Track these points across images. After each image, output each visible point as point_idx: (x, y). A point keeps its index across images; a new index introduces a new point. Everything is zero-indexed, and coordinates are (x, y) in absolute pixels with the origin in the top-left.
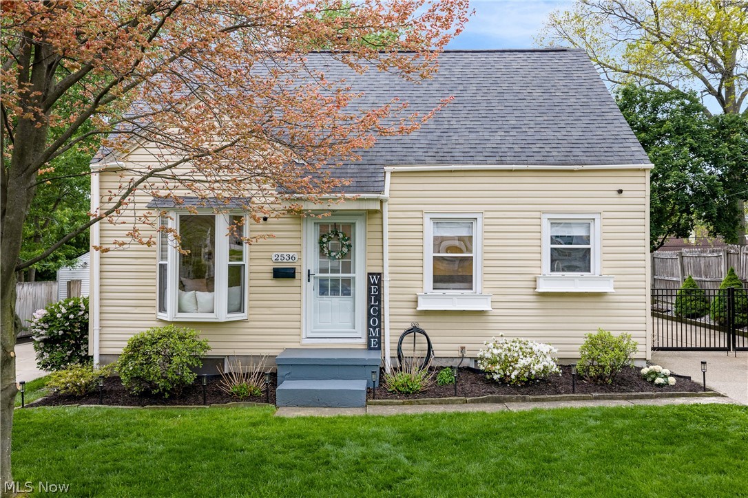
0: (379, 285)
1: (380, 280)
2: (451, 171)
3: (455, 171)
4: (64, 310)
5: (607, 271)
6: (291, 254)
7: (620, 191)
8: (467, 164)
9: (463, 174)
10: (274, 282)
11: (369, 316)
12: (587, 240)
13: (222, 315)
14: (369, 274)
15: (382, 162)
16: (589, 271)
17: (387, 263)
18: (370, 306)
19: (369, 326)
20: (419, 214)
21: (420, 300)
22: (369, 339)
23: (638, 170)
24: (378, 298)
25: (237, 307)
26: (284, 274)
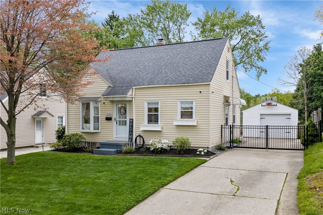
0: (132, 122)
1: (133, 121)
2: (151, 87)
3: (152, 87)
4: (61, 129)
5: (197, 118)
6: (110, 113)
7: (200, 92)
8: (156, 85)
9: (154, 88)
10: (106, 121)
11: (130, 132)
12: (192, 108)
13: (92, 130)
14: (130, 119)
15: (133, 85)
16: (192, 118)
17: (134, 116)
18: (130, 129)
19: (129, 135)
20: (143, 101)
21: (141, 127)
22: (129, 138)
23: (206, 85)
24: (132, 126)
25: (98, 128)
26: (109, 119)
